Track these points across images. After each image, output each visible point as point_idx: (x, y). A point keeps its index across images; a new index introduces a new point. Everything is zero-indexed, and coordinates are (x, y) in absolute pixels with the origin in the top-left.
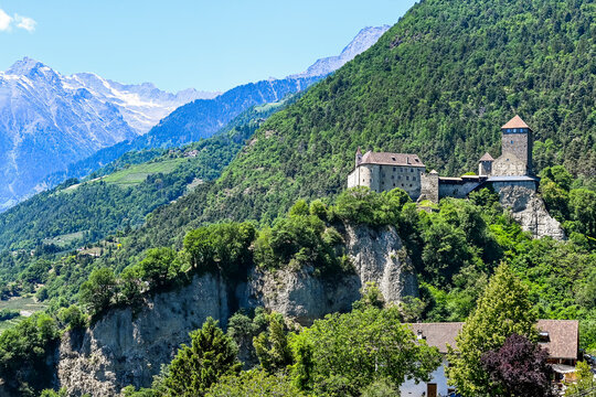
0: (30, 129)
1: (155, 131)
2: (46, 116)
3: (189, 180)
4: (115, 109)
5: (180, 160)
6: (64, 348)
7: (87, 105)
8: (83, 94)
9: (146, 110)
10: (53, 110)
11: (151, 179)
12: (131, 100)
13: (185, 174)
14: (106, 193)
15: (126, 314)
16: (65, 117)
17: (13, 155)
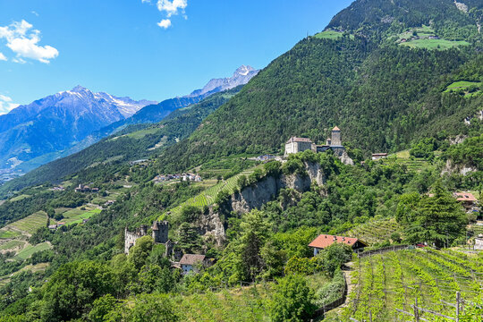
0: (82, 114)
1: (134, 116)
2: (88, 109)
3: (162, 137)
4: (115, 107)
5: (157, 129)
6: (233, 199)
7: (104, 105)
8: (103, 100)
9: (126, 107)
10: (91, 106)
11: (147, 136)
12: (121, 103)
13: (159, 135)
14: (130, 141)
15: (250, 189)
16: (95, 109)
17: (75, 124)
